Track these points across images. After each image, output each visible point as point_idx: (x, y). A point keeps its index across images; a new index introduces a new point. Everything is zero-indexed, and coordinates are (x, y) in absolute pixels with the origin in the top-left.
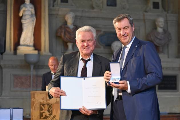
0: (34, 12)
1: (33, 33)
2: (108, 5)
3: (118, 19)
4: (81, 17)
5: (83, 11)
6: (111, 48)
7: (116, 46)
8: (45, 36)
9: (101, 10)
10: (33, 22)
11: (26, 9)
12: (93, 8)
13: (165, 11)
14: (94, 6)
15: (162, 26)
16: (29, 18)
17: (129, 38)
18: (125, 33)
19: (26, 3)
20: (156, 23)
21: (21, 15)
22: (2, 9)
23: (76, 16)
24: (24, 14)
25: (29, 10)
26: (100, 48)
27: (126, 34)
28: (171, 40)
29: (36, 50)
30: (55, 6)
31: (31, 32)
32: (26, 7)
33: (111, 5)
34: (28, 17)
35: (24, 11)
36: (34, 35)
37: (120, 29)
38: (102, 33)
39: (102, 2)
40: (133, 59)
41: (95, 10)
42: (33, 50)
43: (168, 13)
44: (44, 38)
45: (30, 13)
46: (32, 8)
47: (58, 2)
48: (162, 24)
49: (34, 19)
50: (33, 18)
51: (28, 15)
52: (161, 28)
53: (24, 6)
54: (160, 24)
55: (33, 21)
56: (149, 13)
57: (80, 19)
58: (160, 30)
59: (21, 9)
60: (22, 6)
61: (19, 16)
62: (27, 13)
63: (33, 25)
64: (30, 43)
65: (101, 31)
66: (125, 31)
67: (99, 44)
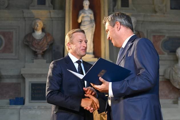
0: (93, 18)
1: (92, 40)
2: (171, 8)
4: (143, 21)
5: (144, 16)
6: (176, 55)
8: (105, 42)
9: (164, 14)
10: (92, 29)
11: (85, 15)
12: (156, 12)
14: (157, 10)
16: (88, 24)
19: (85, 9)
21: (79, 21)
22: (60, 16)
23: (138, 21)
24: (83, 20)
25: (88, 16)
26: (163, 54)
29: (95, 57)
30: (115, 11)
31: (90, 39)
32: (85, 13)
33: (175, 9)
34: (86, 23)
35: (83, 17)
36: (94, 42)
38: (166, 38)
39: (166, 5)
41: (158, 14)
42: (93, 58)
44: (104, 45)
45: (89, 19)
46: (91, 14)
47: (118, 7)
49: (94, 25)
50: (92, 25)
51: (87, 21)
53: (83, 12)
55: (93, 27)
57: (142, 24)
59: (80, 15)
60: (81, 12)
61: (77, 22)
62: (86, 19)
63: (92, 32)
64: (89, 51)
65: (164, 36)
67: (162, 51)
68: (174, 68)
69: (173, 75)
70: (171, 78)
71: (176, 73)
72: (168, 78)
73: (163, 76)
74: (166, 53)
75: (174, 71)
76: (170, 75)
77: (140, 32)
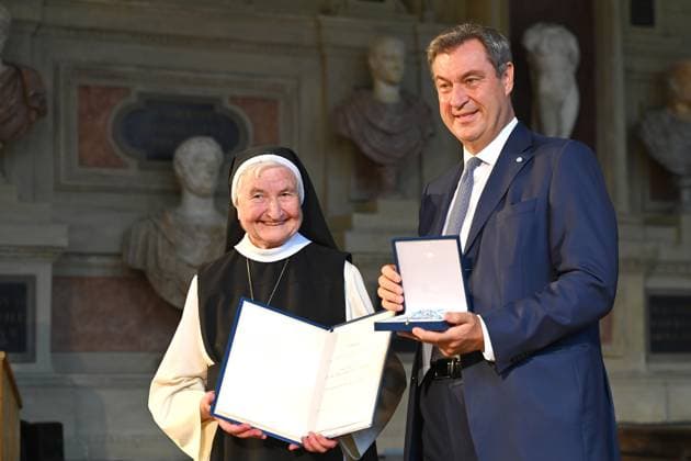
3: (442, 40)
4: (39, 26)
7: (197, 159)
13: (410, 10)
15: (395, 76)
17: (483, 122)
18: (466, 99)
20: (372, 63)
23: (15, 22)
27: (471, 102)
28: (432, 135)
37: (448, 84)
40: (504, 211)
43: (422, 20)
48: (397, 68)
52: (391, 83)
54: (389, 65)
56: (341, 20)
57: (34, 35)
58: (387, 93)
65: (127, 92)
66: (466, 90)
67: (117, 151)
68: (163, 227)
69: (160, 254)
70: (151, 264)
71: (173, 247)
72: (139, 266)
73: (119, 255)
74: (133, 163)
75: (164, 237)
76: (145, 252)
77: (24, 71)
